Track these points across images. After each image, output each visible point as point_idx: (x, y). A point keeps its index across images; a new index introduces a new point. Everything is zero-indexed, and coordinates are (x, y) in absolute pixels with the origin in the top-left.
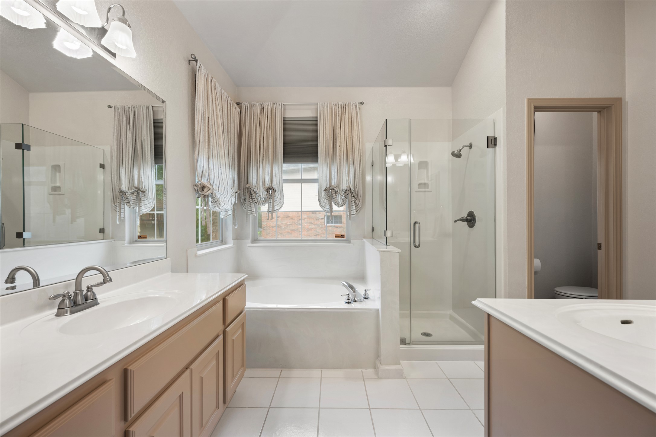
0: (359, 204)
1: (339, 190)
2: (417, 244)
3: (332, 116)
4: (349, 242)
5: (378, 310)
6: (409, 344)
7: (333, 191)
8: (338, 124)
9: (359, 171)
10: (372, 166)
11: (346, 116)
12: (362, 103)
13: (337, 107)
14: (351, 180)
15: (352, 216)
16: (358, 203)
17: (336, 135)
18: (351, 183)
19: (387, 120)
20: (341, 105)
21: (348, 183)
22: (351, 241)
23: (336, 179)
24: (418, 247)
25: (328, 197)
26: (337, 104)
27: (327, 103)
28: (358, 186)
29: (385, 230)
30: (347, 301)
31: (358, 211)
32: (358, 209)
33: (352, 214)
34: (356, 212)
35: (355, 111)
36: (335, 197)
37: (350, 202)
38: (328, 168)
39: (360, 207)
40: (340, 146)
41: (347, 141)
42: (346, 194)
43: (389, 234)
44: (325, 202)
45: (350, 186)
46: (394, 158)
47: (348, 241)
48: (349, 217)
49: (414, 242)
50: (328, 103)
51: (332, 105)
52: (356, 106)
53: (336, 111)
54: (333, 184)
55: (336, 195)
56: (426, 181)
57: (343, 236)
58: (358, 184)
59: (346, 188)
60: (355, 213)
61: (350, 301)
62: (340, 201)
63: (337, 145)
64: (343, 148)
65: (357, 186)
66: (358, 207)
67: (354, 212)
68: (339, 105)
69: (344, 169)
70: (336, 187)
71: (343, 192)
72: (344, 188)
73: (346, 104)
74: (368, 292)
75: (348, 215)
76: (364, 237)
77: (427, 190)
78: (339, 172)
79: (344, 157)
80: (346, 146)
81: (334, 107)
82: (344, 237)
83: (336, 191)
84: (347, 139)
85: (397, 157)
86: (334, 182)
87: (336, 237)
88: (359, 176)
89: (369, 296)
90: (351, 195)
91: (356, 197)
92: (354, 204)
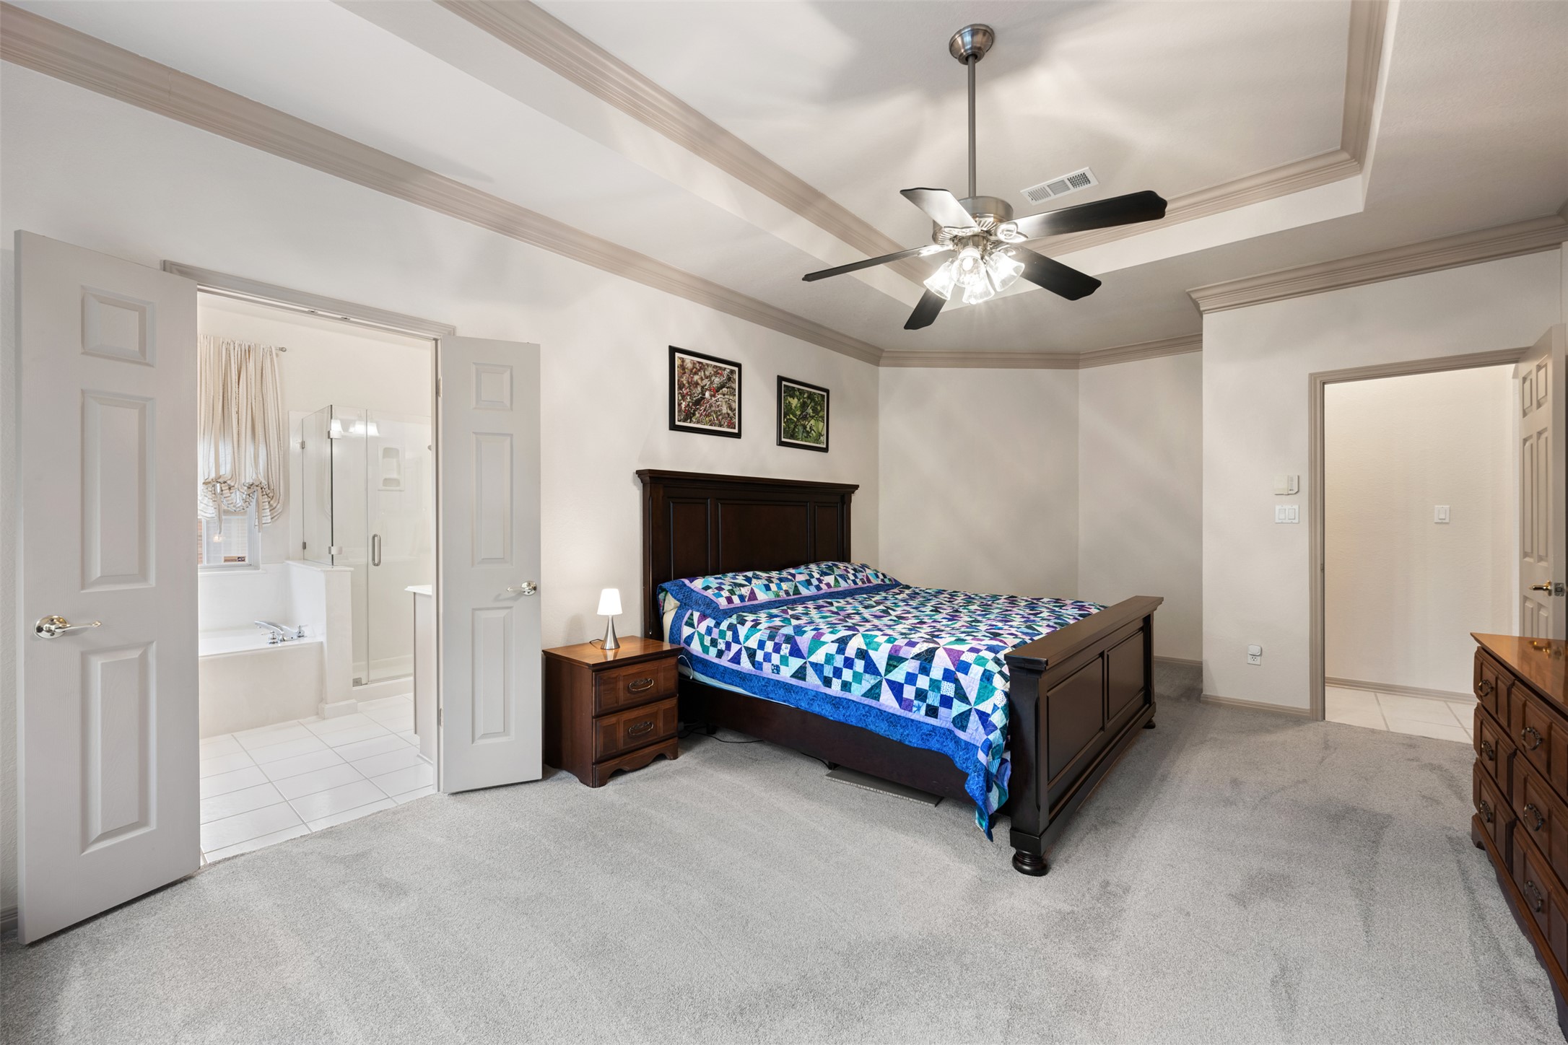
0: (278, 507)
1: (237, 484)
2: (376, 562)
3: (220, 360)
4: (257, 568)
5: (322, 643)
6: (366, 684)
7: (223, 485)
8: (235, 377)
9: (277, 456)
10: (303, 448)
11: (251, 365)
12: (283, 350)
13: (233, 348)
14: (261, 468)
15: (264, 525)
16: (274, 505)
17: (229, 394)
18: (261, 471)
19: (333, 407)
20: (240, 345)
21: (257, 474)
22: (261, 566)
23: (229, 467)
24: (377, 565)
25: (214, 495)
26: (232, 344)
27: (208, 337)
28: (276, 479)
29: (331, 545)
30: (272, 641)
31: (276, 518)
32: (275, 514)
33: (264, 522)
34: (272, 518)
35: (269, 360)
36: (229, 495)
37: (260, 503)
38: (213, 446)
39: (280, 511)
40: (238, 413)
41: (254, 406)
42: (252, 490)
43: (334, 551)
44: (205, 502)
45: (260, 478)
46: (340, 426)
47: (252, 566)
48: (257, 527)
49: (374, 559)
50: (212, 338)
51: (221, 342)
52: (271, 352)
53: (229, 354)
54: (222, 472)
55: (231, 491)
56: (395, 476)
57: (241, 559)
58: (276, 475)
59: (251, 482)
60: (270, 521)
61: (275, 641)
62: (238, 501)
63: (233, 410)
64: (244, 417)
65: (274, 478)
66: (275, 512)
67: (267, 520)
68: (236, 345)
69: (247, 451)
70: (229, 478)
71: (246, 488)
72: (247, 482)
73: (249, 347)
74: (303, 629)
75: (257, 524)
76: (288, 558)
77: (398, 488)
78: (236, 454)
79: (248, 432)
80: (252, 414)
81: (224, 347)
82: (244, 560)
83: (229, 485)
84: (253, 403)
85: (346, 425)
86: (226, 470)
87: (226, 561)
88: (278, 464)
89: (305, 635)
90: (262, 492)
91: (271, 495)
92: (267, 507)
